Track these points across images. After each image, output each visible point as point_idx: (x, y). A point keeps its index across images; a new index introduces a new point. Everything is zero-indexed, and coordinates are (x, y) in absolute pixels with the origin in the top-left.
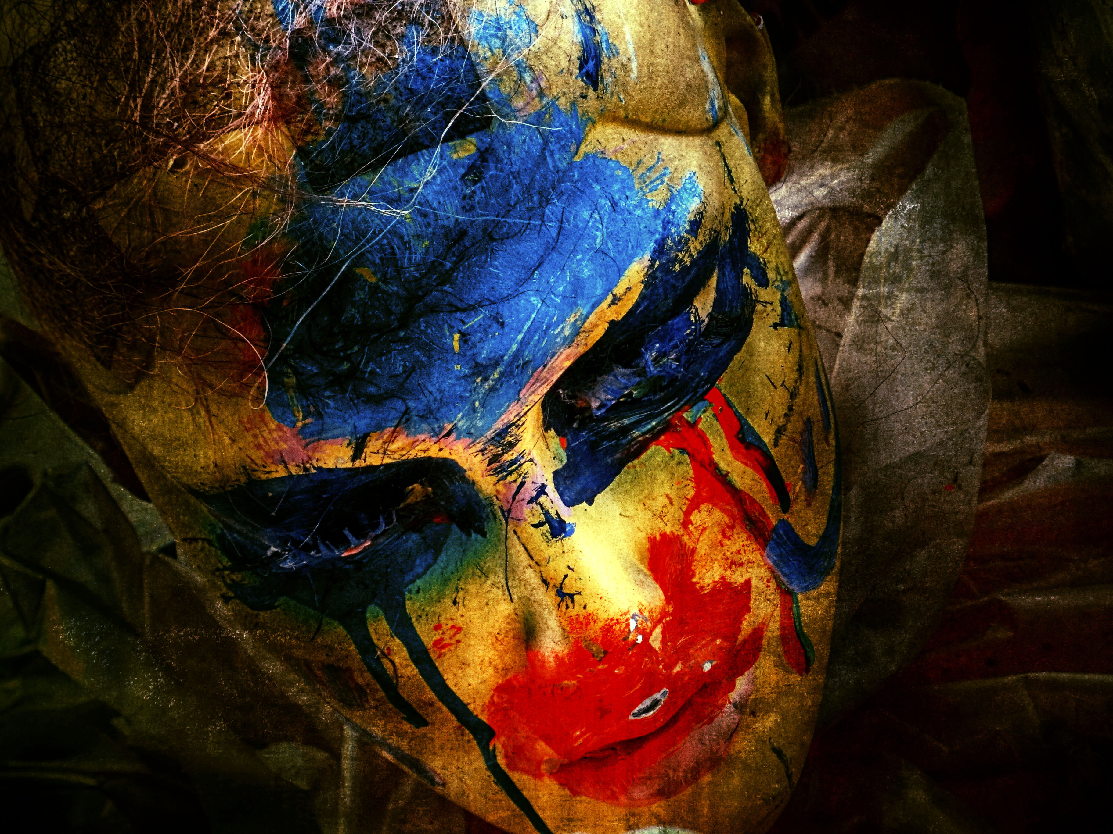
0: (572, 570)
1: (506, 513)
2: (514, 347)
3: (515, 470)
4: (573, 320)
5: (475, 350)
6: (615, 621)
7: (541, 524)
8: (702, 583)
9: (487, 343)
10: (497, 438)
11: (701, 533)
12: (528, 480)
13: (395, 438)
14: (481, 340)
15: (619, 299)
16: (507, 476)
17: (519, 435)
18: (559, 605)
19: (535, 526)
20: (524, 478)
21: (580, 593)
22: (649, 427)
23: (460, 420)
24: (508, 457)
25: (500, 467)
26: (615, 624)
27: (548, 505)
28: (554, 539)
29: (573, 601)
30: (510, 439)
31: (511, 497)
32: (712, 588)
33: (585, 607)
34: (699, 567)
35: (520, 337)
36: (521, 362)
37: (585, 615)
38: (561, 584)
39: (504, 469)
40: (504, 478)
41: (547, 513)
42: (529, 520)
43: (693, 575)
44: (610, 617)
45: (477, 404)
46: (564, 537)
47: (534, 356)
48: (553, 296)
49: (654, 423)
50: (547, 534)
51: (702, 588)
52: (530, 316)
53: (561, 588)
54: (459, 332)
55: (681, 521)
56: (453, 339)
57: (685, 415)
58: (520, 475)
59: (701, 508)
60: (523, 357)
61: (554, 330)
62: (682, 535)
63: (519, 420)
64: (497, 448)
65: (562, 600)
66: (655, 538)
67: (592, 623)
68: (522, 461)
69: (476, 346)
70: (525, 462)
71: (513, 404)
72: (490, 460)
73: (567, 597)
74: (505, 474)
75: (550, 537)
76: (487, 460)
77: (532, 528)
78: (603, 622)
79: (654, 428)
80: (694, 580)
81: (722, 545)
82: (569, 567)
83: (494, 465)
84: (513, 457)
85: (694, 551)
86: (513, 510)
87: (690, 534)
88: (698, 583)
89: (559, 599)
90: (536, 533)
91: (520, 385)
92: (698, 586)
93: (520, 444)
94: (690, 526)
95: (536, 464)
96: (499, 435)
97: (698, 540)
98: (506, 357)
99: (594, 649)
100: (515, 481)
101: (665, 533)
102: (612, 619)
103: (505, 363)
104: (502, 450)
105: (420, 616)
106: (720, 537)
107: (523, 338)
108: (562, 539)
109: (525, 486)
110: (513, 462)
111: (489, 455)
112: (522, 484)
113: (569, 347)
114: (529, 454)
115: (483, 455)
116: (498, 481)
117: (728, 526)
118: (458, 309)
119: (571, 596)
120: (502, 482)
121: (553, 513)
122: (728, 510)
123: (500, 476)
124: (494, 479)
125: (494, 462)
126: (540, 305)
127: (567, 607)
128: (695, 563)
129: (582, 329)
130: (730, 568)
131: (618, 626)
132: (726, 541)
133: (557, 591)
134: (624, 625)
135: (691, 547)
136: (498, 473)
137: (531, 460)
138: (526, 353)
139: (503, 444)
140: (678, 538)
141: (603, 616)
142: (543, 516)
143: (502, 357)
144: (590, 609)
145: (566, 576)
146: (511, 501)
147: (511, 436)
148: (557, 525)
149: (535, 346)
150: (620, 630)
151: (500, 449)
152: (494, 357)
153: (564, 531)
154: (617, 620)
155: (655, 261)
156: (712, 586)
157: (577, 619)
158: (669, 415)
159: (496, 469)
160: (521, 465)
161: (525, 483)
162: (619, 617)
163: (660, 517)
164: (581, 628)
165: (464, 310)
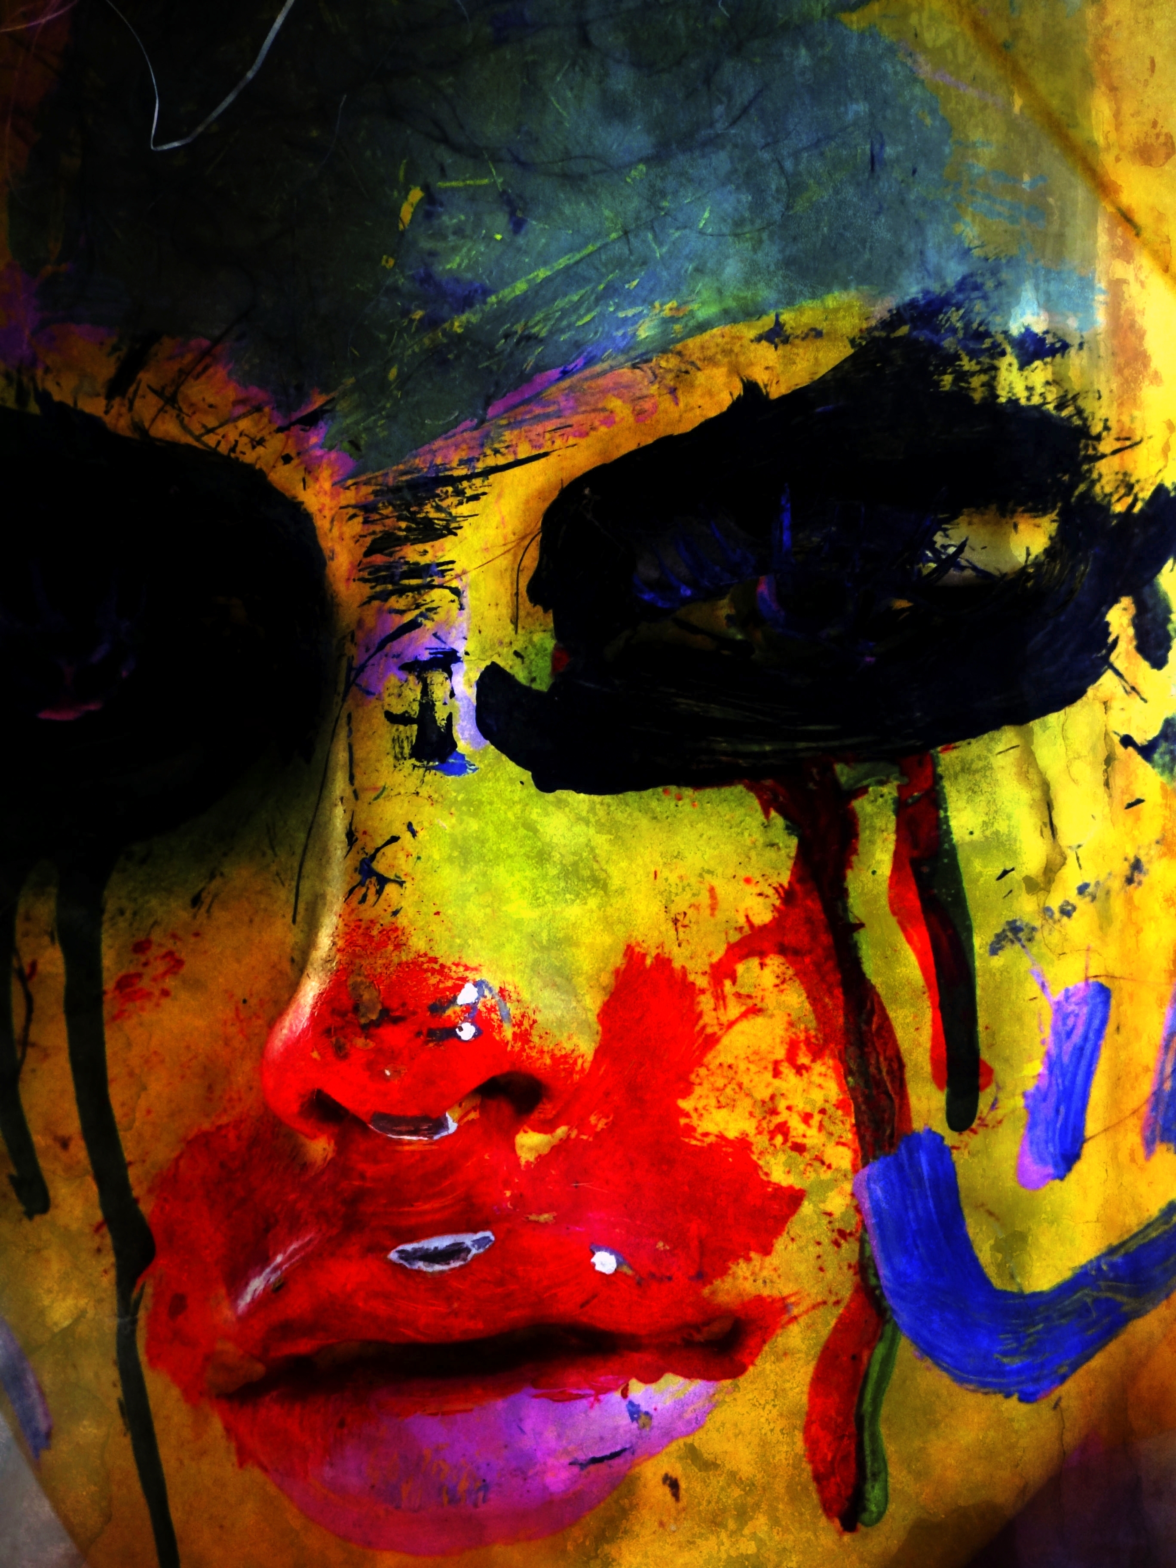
0: (414, 834)
1: (353, 673)
2: (521, 287)
3: (412, 589)
4: (667, 313)
5: (440, 246)
6: (437, 967)
7: (403, 719)
8: (695, 1122)
9: (469, 244)
10: (408, 496)
11: (744, 1015)
12: (429, 624)
13: (205, 369)
14: (459, 231)
15: (786, 341)
16: (391, 593)
17: (454, 519)
18: (351, 892)
19: (392, 718)
20: (422, 615)
21: (401, 884)
22: (755, 748)
23: (344, 395)
24: (413, 554)
25: (389, 567)
26: (433, 971)
27: (439, 692)
28: (413, 761)
29: (379, 892)
30: (433, 514)
31: (377, 641)
32: (711, 1145)
33: (395, 913)
34: (706, 1085)
35: (542, 273)
36: (519, 328)
37: (387, 926)
38: (378, 850)
39: (392, 576)
40: (384, 596)
41: (427, 706)
42: (387, 700)
43: (687, 1091)
44: (431, 954)
45: (393, 373)
46: (434, 768)
47: (551, 333)
48: (650, 236)
49: (768, 748)
50: (405, 744)
51: (690, 1130)
52: (585, 245)
53: (373, 857)
54: (426, 188)
55: (715, 959)
56: (406, 198)
57: (838, 768)
58: (418, 606)
59: (768, 961)
60: (529, 318)
61: (618, 307)
62: (703, 991)
63: (468, 478)
64: (400, 518)
65: (362, 884)
66: (644, 956)
67: (391, 947)
68: (437, 581)
69: (444, 238)
70: (441, 586)
71: (468, 423)
72: (374, 542)
73: (374, 879)
74: (390, 587)
75: (407, 751)
76: (369, 540)
77: (382, 716)
78: (412, 955)
79: (764, 755)
80: (683, 1104)
81: (777, 1074)
82: (410, 826)
83: (378, 559)
84: (424, 560)
85: (712, 1041)
86: (368, 671)
87: (720, 998)
88: (688, 1115)
89: (358, 878)
90: (386, 732)
91: (497, 384)
92: (683, 1121)
93: (448, 542)
94: (728, 983)
95: (462, 608)
96: (412, 486)
97: (731, 1024)
98: (493, 299)
99: (366, 996)
100: (402, 612)
101: (669, 961)
102: (434, 960)
103: (487, 308)
104: (408, 529)
105: (122, 912)
106: (780, 1053)
107: (547, 280)
108: (428, 769)
109: (415, 633)
110: (418, 571)
111: (378, 528)
112: (414, 625)
113: (634, 366)
114: (458, 576)
115: (366, 522)
116: (372, 598)
117: (807, 1041)
118: (445, 140)
119: (383, 881)
120: (376, 603)
121: (441, 715)
122: (825, 1006)
123: (379, 589)
124: (366, 590)
125: (380, 551)
126: (614, 236)
127: (364, 899)
128: (703, 1071)
129: (679, 346)
130: (772, 1135)
131: (438, 977)
132: (786, 1070)
133: (363, 861)
134: (450, 983)
135: (709, 1030)
136: (378, 581)
137: (456, 591)
138: (539, 316)
139: (412, 518)
140: (689, 991)
141: (418, 943)
142: (416, 707)
143: (486, 292)
144: (402, 921)
145: (394, 839)
146: (372, 651)
147: (438, 509)
148: (434, 738)
149: (565, 313)
150: (436, 986)
151: (403, 525)
152: (471, 283)
153: (443, 760)
154: (443, 966)
155: (903, 322)
156: (711, 1139)
157: (368, 928)
158: (808, 749)
159: (378, 569)
160: (431, 587)
161: (420, 625)
162: (449, 964)
163: (675, 921)
164: (364, 948)
165: (456, 149)
